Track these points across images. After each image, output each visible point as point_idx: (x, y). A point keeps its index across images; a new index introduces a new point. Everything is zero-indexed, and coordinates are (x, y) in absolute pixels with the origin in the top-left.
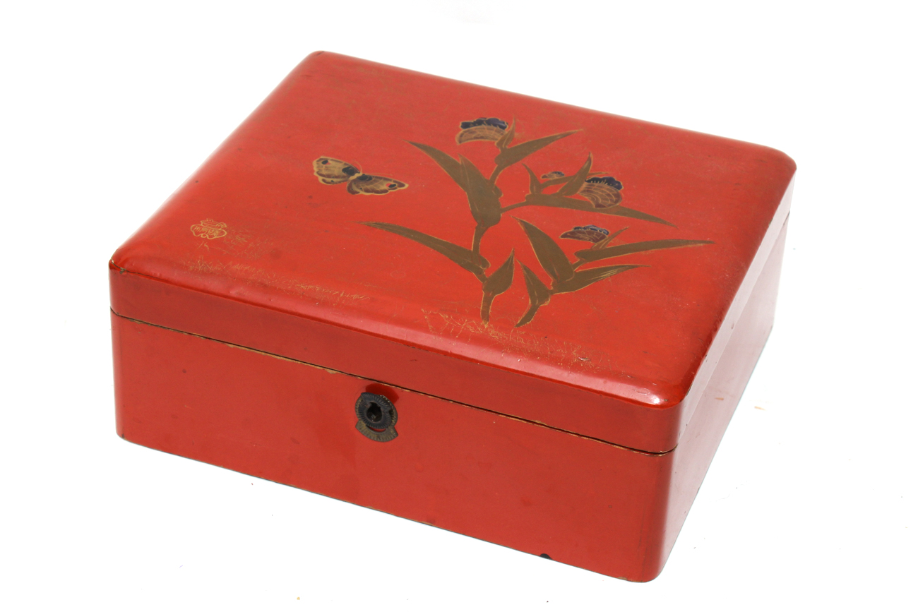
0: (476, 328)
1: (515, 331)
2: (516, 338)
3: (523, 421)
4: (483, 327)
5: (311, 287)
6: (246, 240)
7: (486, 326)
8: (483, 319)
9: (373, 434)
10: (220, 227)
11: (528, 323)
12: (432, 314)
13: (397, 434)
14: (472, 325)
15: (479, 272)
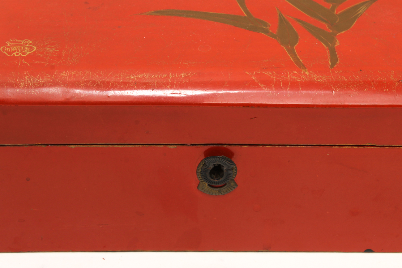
0: (300, 77)
1: (333, 72)
2: (338, 77)
3: (355, 147)
4: (305, 74)
5: (139, 76)
6: (56, 49)
7: (307, 73)
8: (300, 68)
9: (215, 191)
10: (26, 44)
11: (338, 62)
12: (257, 74)
13: (237, 185)
14: (295, 75)
15: (267, 32)
